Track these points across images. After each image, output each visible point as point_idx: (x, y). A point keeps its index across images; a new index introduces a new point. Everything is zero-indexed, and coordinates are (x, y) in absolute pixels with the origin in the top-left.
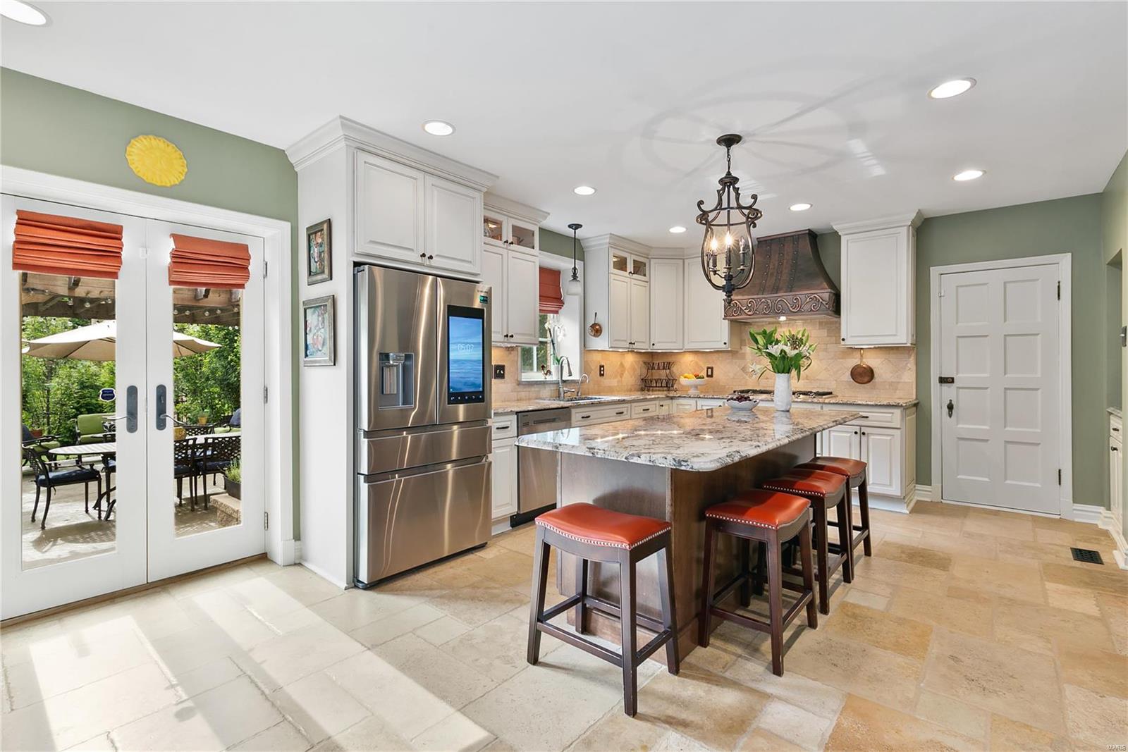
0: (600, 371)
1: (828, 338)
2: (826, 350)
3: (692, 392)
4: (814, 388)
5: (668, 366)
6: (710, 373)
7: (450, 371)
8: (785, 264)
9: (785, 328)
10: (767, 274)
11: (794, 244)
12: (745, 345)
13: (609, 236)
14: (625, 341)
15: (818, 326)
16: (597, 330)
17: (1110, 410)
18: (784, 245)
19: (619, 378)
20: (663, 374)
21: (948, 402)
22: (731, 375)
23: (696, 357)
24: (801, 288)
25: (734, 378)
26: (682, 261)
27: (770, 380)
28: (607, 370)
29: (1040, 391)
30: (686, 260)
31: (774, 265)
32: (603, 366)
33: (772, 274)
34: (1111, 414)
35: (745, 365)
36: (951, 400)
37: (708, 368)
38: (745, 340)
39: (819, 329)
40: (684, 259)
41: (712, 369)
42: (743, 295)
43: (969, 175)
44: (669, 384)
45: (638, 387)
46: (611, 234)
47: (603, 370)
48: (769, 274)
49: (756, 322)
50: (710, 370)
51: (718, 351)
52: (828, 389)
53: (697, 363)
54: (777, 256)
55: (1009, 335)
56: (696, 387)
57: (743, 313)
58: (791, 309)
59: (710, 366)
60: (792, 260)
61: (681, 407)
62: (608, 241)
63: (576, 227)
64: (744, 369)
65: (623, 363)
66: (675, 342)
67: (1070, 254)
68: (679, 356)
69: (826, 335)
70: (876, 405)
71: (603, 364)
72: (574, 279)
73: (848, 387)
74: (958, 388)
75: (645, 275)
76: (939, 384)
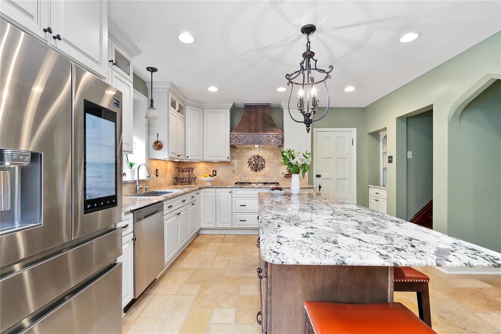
0: (156, 173)
1: (274, 157)
2: (272, 162)
3: (208, 184)
4: (267, 180)
5: (191, 170)
6: (214, 174)
7: (87, 175)
8: (259, 119)
9: (257, 151)
10: (251, 122)
11: (263, 109)
12: (234, 159)
13: (170, 83)
14: (175, 154)
15: (269, 151)
16: (158, 146)
17: (369, 186)
18: (258, 109)
19: (165, 178)
20: (186, 174)
21: (319, 185)
22: (227, 175)
23: (206, 164)
24: (269, 131)
25: (228, 176)
26: (202, 109)
27: (247, 177)
28: (160, 173)
29: (347, 180)
30: (204, 110)
31: (254, 119)
32: (158, 170)
33: (253, 123)
34: (369, 187)
35: (234, 169)
36: (320, 184)
37: (213, 171)
38: (234, 156)
39: (270, 152)
40: (203, 109)
41: (216, 171)
42: (241, 133)
43: (350, 89)
44: (190, 181)
45: (173, 183)
46: (171, 82)
47: (158, 173)
48: (252, 123)
49: (241, 147)
50: (214, 172)
51: (221, 162)
52: (274, 181)
53: (207, 168)
54: (255, 114)
55: (338, 158)
56: (210, 181)
57: (241, 142)
58: (265, 141)
59: (214, 170)
60: (262, 117)
61: (206, 193)
62: (168, 86)
63: (153, 70)
64: (233, 172)
65: (167, 168)
66: (199, 156)
67: (356, 128)
68: (196, 164)
69: (273, 155)
70: (304, 188)
71: (157, 168)
72: (151, 107)
73: (282, 180)
74: (322, 179)
75: (183, 114)
76: (316, 178)
